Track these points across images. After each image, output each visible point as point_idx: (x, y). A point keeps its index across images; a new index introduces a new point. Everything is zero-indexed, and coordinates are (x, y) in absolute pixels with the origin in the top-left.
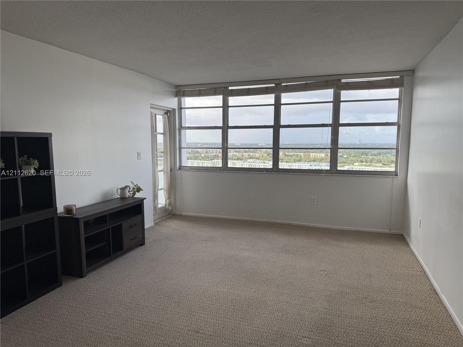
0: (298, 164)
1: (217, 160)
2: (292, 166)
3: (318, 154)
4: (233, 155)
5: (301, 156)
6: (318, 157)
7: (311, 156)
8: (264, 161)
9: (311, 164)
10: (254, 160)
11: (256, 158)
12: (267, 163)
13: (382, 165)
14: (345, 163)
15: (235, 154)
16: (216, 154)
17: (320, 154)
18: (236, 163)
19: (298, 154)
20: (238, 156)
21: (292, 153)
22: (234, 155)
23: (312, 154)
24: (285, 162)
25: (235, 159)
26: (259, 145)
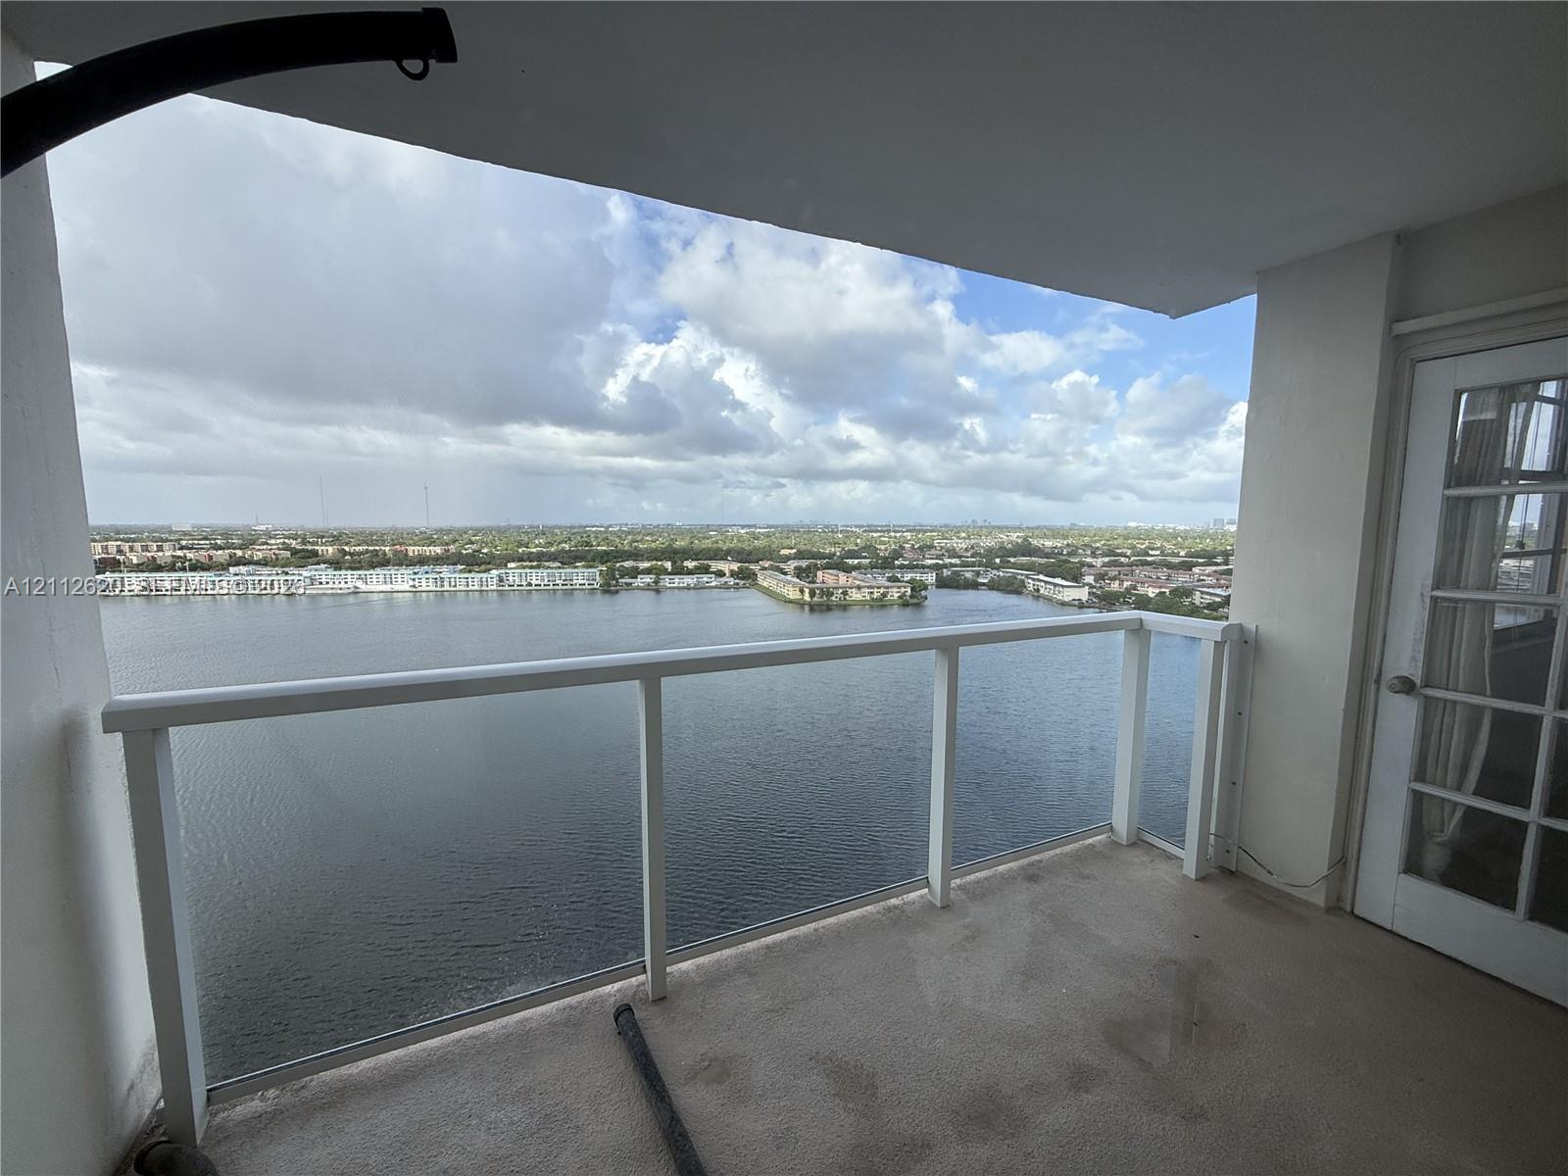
0: (384, 572)
1: (116, 575)
2: (368, 577)
3: (425, 548)
4: (173, 556)
5: (385, 554)
6: (428, 554)
7: (411, 554)
8: (286, 569)
9: (416, 571)
10: (251, 568)
11: (257, 563)
12: (294, 574)
13: (559, 565)
14: (489, 564)
15: (182, 555)
16: (103, 556)
17: (431, 548)
18: (190, 579)
19: (377, 548)
20: (191, 560)
21: (361, 548)
22: (180, 557)
23: (412, 548)
24: (346, 569)
25: (183, 569)
26: (256, 528)
